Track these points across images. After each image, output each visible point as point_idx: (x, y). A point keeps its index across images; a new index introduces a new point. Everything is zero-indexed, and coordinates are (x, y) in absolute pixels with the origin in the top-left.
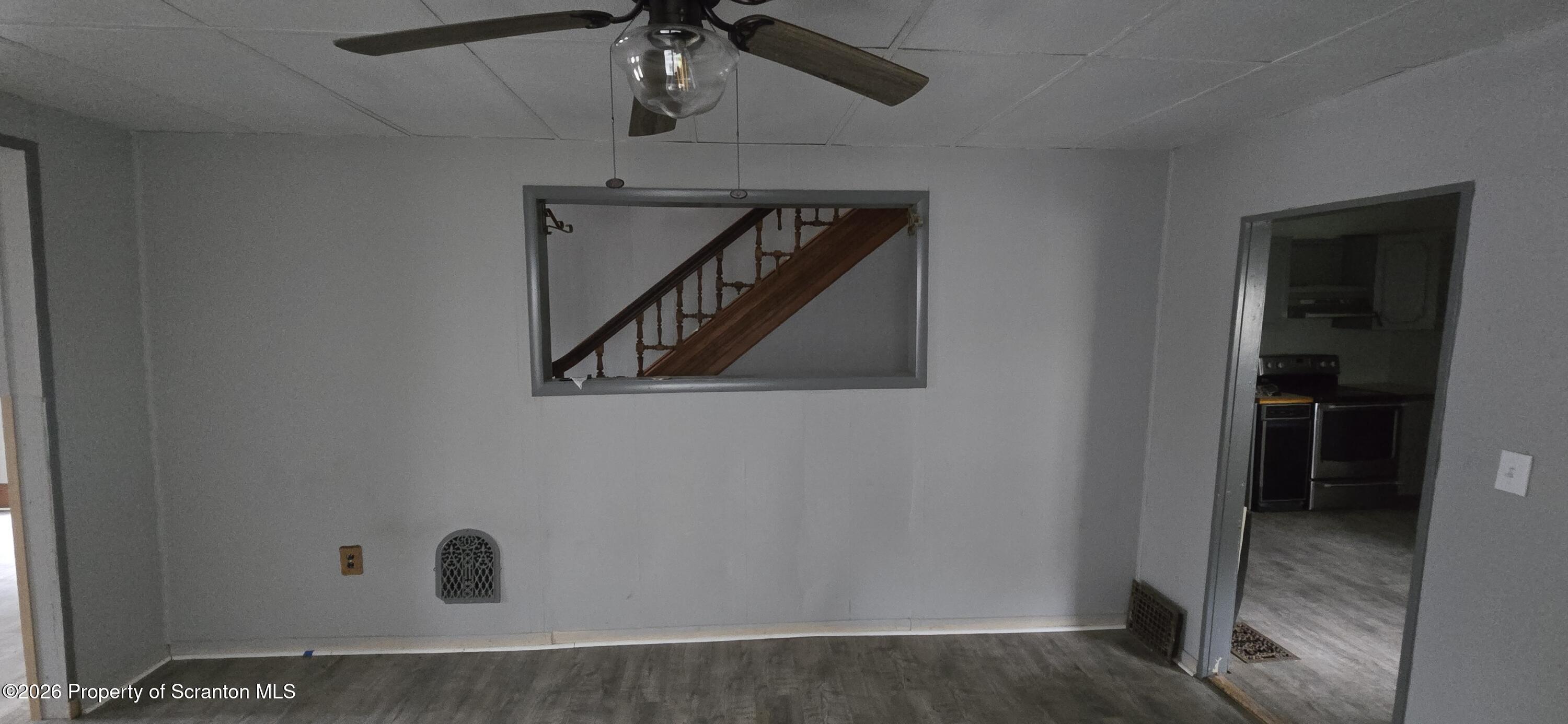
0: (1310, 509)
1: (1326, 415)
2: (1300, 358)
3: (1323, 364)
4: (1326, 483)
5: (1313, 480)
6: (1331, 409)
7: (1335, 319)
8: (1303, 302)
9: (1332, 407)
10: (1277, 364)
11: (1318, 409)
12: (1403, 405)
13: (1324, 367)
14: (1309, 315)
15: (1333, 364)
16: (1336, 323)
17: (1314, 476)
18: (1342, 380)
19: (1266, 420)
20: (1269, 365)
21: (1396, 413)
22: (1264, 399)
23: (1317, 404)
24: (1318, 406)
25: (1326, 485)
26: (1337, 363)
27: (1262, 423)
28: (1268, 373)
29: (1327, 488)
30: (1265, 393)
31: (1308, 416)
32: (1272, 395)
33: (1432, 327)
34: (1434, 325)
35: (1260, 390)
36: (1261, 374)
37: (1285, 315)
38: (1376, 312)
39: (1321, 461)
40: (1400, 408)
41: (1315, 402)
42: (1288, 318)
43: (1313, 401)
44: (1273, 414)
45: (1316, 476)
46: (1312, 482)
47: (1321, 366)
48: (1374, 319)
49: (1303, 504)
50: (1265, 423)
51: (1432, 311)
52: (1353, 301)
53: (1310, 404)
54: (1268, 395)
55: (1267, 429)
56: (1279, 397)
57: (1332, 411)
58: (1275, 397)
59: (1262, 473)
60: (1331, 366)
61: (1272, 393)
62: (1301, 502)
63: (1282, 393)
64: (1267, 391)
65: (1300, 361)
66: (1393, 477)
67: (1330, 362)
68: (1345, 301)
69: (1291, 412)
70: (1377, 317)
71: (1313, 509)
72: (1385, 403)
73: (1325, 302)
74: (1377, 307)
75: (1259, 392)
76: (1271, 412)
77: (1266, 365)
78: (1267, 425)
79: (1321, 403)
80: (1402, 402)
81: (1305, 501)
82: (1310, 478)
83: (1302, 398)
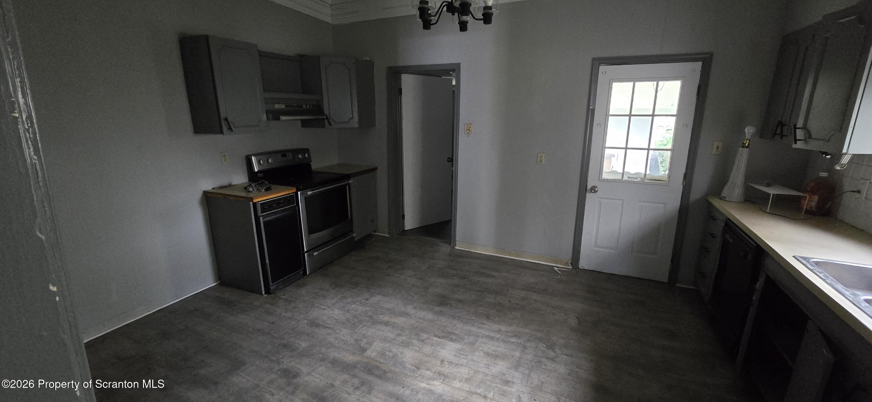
0: (308, 273)
1: (307, 200)
2: (283, 153)
3: (300, 156)
4: (315, 252)
5: (306, 252)
7: (303, 121)
8: (277, 106)
9: (309, 193)
10: (268, 160)
11: (300, 196)
12: (350, 182)
13: (301, 158)
14: (283, 118)
15: (306, 155)
16: (305, 124)
17: (306, 249)
18: (315, 166)
19: (262, 216)
20: (261, 162)
21: (347, 187)
22: (257, 197)
23: (299, 193)
25: (315, 254)
26: (309, 155)
28: (263, 168)
29: (316, 255)
30: (258, 190)
31: (295, 204)
32: (264, 190)
33: (357, 126)
34: (358, 124)
35: (255, 188)
36: (256, 171)
37: (264, 117)
38: (326, 116)
39: (309, 235)
40: (349, 184)
41: (298, 191)
42: (267, 120)
43: (297, 190)
44: (267, 208)
45: (308, 249)
46: (306, 254)
47: (299, 158)
48: (326, 121)
49: (303, 273)
50: (261, 218)
51: (356, 115)
52: (311, 106)
53: (294, 194)
54: (261, 191)
55: (264, 224)
56: (270, 191)
57: (312, 196)
58: (267, 192)
59: (267, 261)
60: (305, 157)
61: (264, 188)
62: (301, 271)
63: (273, 186)
64: (260, 188)
65: (284, 156)
66: (352, 231)
67: (305, 154)
68: (307, 107)
69: (282, 203)
70: (327, 118)
71: (309, 274)
72: (341, 183)
73: (293, 106)
74: (326, 111)
75: (254, 190)
76: (265, 207)
77: (259, 162)
78: (263, 220)
79: (302, 191)
80: (349, 180)
81: (303, 269)
82: (304, 251)
83: (287, 190)
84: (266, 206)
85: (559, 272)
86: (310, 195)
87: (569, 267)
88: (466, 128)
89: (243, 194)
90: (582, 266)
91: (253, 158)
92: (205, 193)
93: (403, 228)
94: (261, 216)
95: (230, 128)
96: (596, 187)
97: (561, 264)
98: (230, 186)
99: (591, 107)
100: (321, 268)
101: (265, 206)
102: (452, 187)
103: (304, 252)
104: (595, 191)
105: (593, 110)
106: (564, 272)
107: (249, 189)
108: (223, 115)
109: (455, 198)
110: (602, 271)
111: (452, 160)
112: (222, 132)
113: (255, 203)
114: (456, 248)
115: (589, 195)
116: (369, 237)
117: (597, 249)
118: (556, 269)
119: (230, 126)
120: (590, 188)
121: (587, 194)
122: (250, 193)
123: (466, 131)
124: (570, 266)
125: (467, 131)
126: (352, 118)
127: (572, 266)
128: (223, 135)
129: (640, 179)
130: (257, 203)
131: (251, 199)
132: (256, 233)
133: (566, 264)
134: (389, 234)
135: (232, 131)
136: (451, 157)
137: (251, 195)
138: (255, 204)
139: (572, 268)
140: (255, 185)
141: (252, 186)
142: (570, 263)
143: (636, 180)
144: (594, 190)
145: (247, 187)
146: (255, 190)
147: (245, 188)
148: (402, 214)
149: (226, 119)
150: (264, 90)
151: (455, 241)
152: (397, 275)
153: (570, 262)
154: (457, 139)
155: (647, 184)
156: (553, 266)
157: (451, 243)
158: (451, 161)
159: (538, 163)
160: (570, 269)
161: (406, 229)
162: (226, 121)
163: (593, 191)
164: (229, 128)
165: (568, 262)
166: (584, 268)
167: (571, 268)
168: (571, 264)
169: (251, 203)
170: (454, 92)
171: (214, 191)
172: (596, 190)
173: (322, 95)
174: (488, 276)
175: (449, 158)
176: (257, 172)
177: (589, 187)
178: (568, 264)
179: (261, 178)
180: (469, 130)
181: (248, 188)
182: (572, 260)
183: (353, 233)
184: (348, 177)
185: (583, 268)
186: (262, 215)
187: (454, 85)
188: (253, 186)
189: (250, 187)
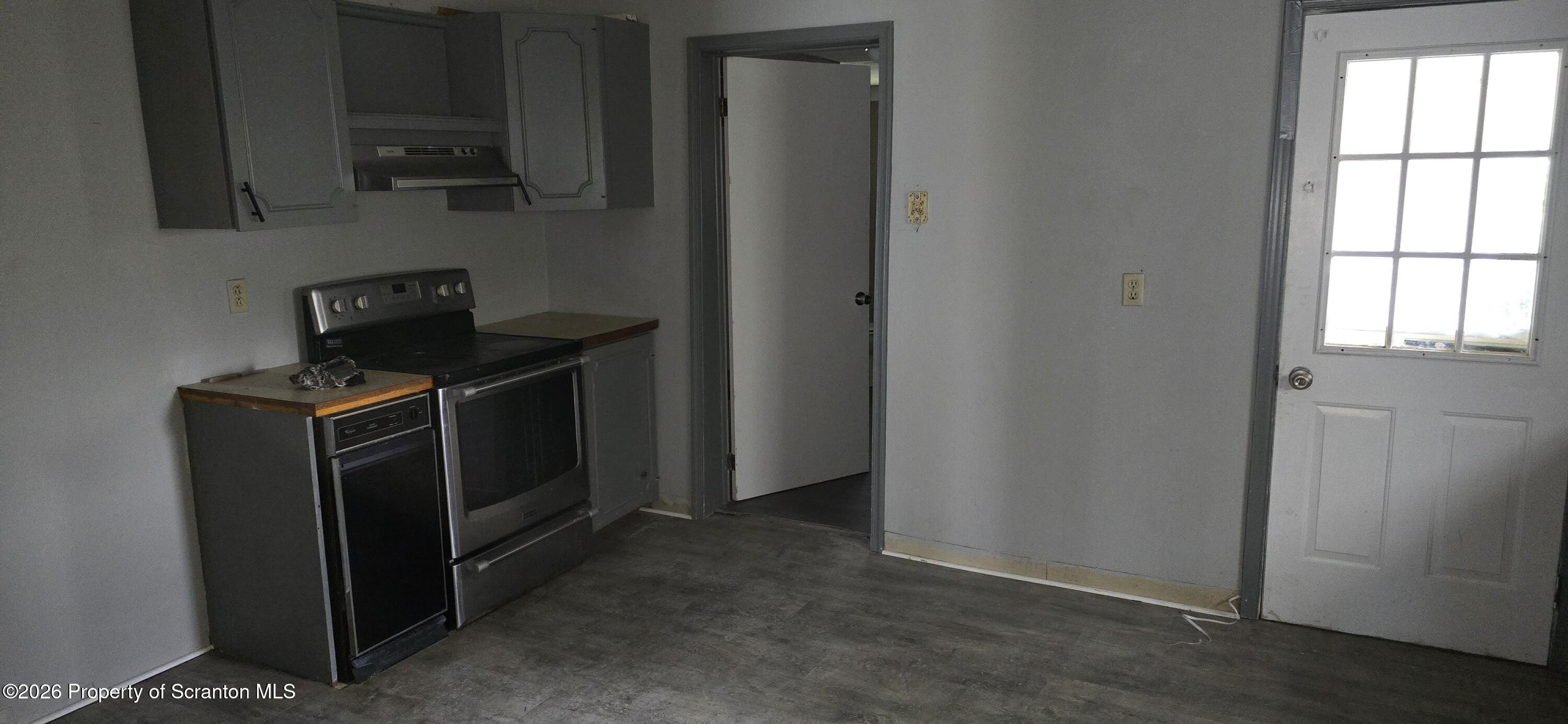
0: (459, 625)
1: (462, 410)
2: (398, 283)
3: (443, 291)
4: (480, 560)
5: (457, 561)
6: (469, 397)
7: (451, 191)
9: (470, 392)
10: (354, 301)
11: (444, 400)
12: (582, 361)
13: (446, 297)
14: (400, 183)
15: (461, 288)
16: (458, 199)
17: (457, 552)
18: (482, 318)
19: (338, 456)
20: (337, 307)
21: (574, 377)
22: (326, 404)
23: (440, 391)
24: (444, 394)
25: (482, 566)
26: (468, 286)
27: (331, 463)
28: (339, 324)
29: (484, 570)
30: (331, 384)
31: (429, 424)
32: (344, 384)
33: (602, 204)
34: (604, 200)
35: (319, 378)
36: (322, 331)
37: (349, 182)
38: (517, 176)
39: (466, 515)
40: (579, 368)
41: (438, 383)
42: (356, 190)
43: (434, 383)
44: (353, 434)
45: (461, 551)
46: (455, 567)
47: (440, 296)
48: (516, 190)
49: (445, 623)
50: (335, 464)
51: (599, 174)
52: (476, 151)
53: (428, 394)
54: (336, 386)
55: (342, 478)
56: (363, 388)
57: (473, 401)
58: (355, 389)
59: (349, 589)
60: (458, 294)
61: (345, 379)
62: (440, 615)
63: (369, 374)
64: (333, 378)
65: (399, 289)
66: (585, 503)
67: (455, 285)
68: (463, 151)
69: (392, 421)
70: (519, 184)
71: (464, 626)
72: (554, 363)
73: (426, 151)
74: (516, 165)
75: (317, 384)
76: (347, 432)
77: (330, 306)
78: (342, 469)
79: (449, 387)
80: (580, 355)
81: (446, 610)
82: (451, 559)
83: (411, 383)
84: (349, 429)
85: (1200, 629)
86: (471, 399)
87: (1231, 616)
88: (910, 205)
89: (287, 395)
90: (1271, 612)
91: (314, 295)
92: (184, 393)
93: (731, 493)
94: (335, 457)
95: (257, 213)
96: (1308, 372)
97: (1205, 607)
98: (250, 374)
99: (1283, 136)
100: (496, 608)
101: (345, 429)
102: (871, 378)
103: (450, 562)
104: (1302, 382)
105: (1290, 145)
106: (1215, 629)
107: (303, 382)
108: (238, 177)
109: (880, 405)
110: (1334, 628)
111: (869, 300)
112: (234, 225)
113: (321, 419)
114: (884, 553)
115: (1285, 398)
116: (634, 519)
117: (1316, 560)
118: (1188, 620)
119: (257, 207)
120: (1288, 373)
121: (1280, 393)
122: (305, 392)
123: (910, 214)
124: (1235, 613)
125: (912, 214)
126: (589, 182)
127: (1239, 613)
128: (238, 230)
129: (1444, 346)
130: (325, 420)
131: (310, 409)
132: (319, 504)
133: (1222, 604)
134: (691, 511)
135: (262, 220)
136: (867, 292)
137: (308, 398)
138: (318, 423)
139: (1241, 618)
140: (321, 371)
141: (313, 373)
142: (1232, 602)
143: (1432, 350)
144: (1300, 380)
145: (297, 376)
146: (321, 385)
147: (294, 379)
148: (728, 453)
149: (247, 188)
150: (352, 109)
151: (881, 532)
152: (714, 631)
153: (1233, 599)
154: (886, 237)
155: (1466, 360)
156: (1181, 612)
157: (869, 537)
158: (867, 302)
159: (1125, 303)
160: (1234, 620)
161: (740, 497)
162: (247, 193)
163: (1297, 384)
164: (255, 211)
165: (1227, 600)
166: (1277, 616)
167: (1238, 616)
168: (1238, 604)
169: (309, 419)
170: (874, 105)
171: (206, 388)
172: (1307, 380)
173: (504, 119)
174: (982, 637)
175: (860, 294)
176: (323, 333)
177: (1284, 372)
178: (1229, 605)
179: (333, 352)
180: (920, 212)
181: (300, 379)
182: (1241, 592)
183: (590, 507)
184: (576, 347)
185: (1275, 619)
186: (337, 452)
187: (875, 87)
188: (316, 373)
189: (305, 375)
